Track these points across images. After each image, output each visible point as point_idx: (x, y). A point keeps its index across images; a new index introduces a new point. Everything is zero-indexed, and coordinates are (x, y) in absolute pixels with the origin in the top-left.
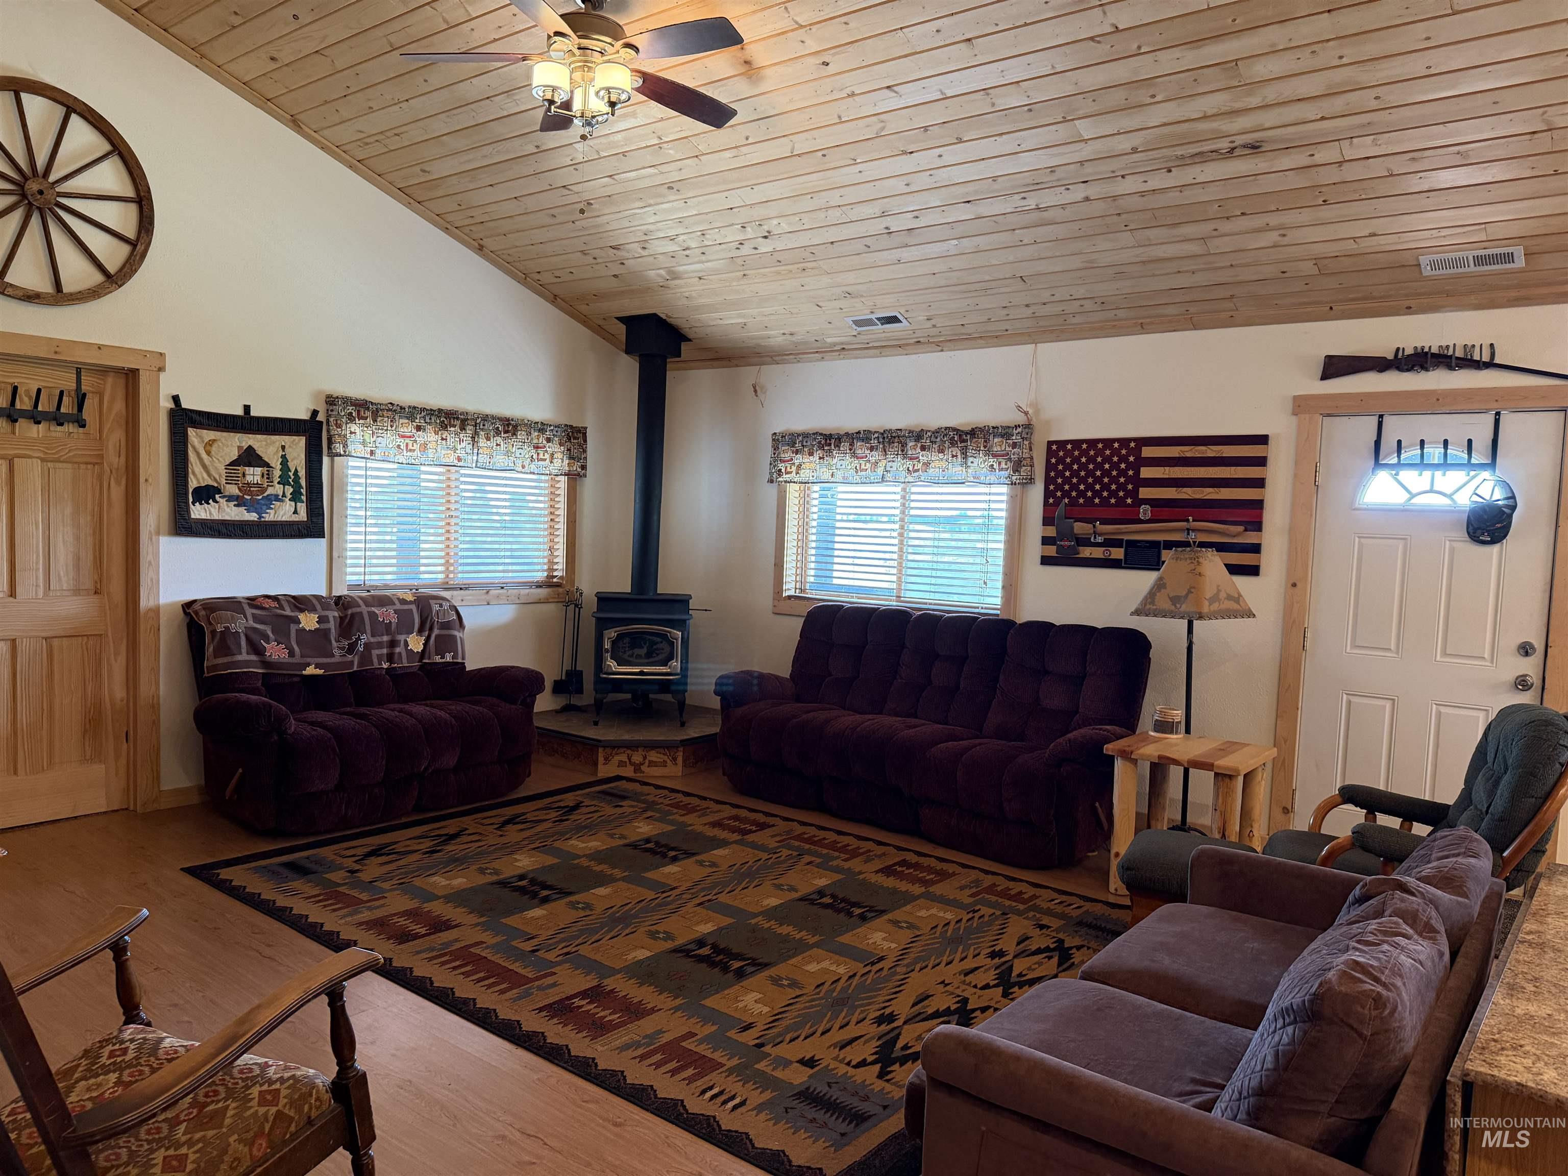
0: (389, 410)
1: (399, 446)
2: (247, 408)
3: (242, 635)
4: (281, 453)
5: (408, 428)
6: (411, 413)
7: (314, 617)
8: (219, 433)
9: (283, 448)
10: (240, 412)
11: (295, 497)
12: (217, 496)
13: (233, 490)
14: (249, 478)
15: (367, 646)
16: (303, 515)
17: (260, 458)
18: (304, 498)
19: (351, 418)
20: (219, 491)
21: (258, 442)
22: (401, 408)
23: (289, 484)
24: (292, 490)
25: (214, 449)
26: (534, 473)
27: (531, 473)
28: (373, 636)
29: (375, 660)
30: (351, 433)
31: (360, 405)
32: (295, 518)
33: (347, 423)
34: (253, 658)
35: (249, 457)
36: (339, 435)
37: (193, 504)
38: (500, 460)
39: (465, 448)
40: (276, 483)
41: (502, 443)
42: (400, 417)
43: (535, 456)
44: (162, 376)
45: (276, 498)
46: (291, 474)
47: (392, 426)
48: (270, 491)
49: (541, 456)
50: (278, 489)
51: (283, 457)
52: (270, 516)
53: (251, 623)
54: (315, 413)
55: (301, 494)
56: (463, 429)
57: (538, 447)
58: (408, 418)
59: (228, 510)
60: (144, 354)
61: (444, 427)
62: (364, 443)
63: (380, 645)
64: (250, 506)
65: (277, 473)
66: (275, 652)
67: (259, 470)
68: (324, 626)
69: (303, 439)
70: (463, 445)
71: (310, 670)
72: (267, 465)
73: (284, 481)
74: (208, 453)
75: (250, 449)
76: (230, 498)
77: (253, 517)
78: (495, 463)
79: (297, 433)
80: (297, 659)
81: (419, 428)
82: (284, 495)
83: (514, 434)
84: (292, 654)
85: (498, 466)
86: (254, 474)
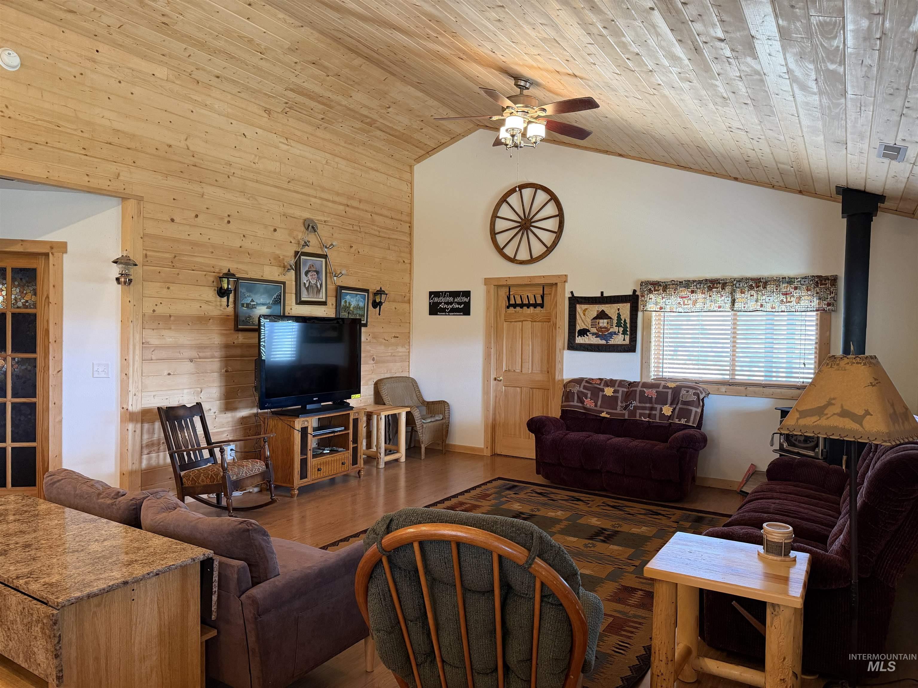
0: (673, 284)
1: (679, 303)
2: (602, 293)
3: (576, 395)
4: (617, 312)
5: (685, 292)
6: (687, 284)
7: (612, 390)
8: (589, 306)
9: (619, 309)
10: (599, 295)
11: (624, 333)
12: (588, 333)
13: (594, 330)
14: (601, 325)
15: (636, 408)
16: (627, 342)
17: (607, 315)
18: (628, 333)
19: (650, 291)
20: (589, 331)
21: (606, 308)
22: (680, 282)
23: (621, 326)
24: (622, 329)
25: (586, 313)
26: (784, 311)
27: (782, 312)
28: (639, 403)
29: (638, 415)
30: (650, 299)
31: (656, 284)
32: (624, 343)
33: (648, 294)
34: (580, 405)
35: (602, 315)
36: (642, 301)
37: (578, 337)
38: (752, 305)
39: (724, 300)
40: (614, 326)
41: (755, 295)
42: (681, 287)
43: (785, 300)
44: (566, 284)
45: (615, 333)
46: (622, 322)
47: (675, 293)
48: (611, 330)
49: (789, 300)
50: (616, 329)
51: (619, 314)
52: (612, 342)
53: (582, 389)
54: (635, 291)
55: (627, 331)
56: (723, 289)
57: (786, 294)
58: (685, 287)
59: (592, 339)
60: (559, 276)
61: (710, 289)
62: (656, 304)
63: (644, 408)
64: (602, 337)
65: (615, 321)
66: (589, 403)
67: (605, 321)
68: (617, 395)
69: (629, 305)
70: (723, 298)
71: (604, 415)
72: (610, 318)
73: (618, 325)
74: (584, 315)
75: (603, 311)
76: (593, 334)
77: (604, 342)
78: (749, 307)
79: (626, 302)
80: (598, 408)
81: (692, 292)
82: (619, 332)
83: (765, 287)
84: (596, 406)
85: (751, 309)
86: (603, 323)
